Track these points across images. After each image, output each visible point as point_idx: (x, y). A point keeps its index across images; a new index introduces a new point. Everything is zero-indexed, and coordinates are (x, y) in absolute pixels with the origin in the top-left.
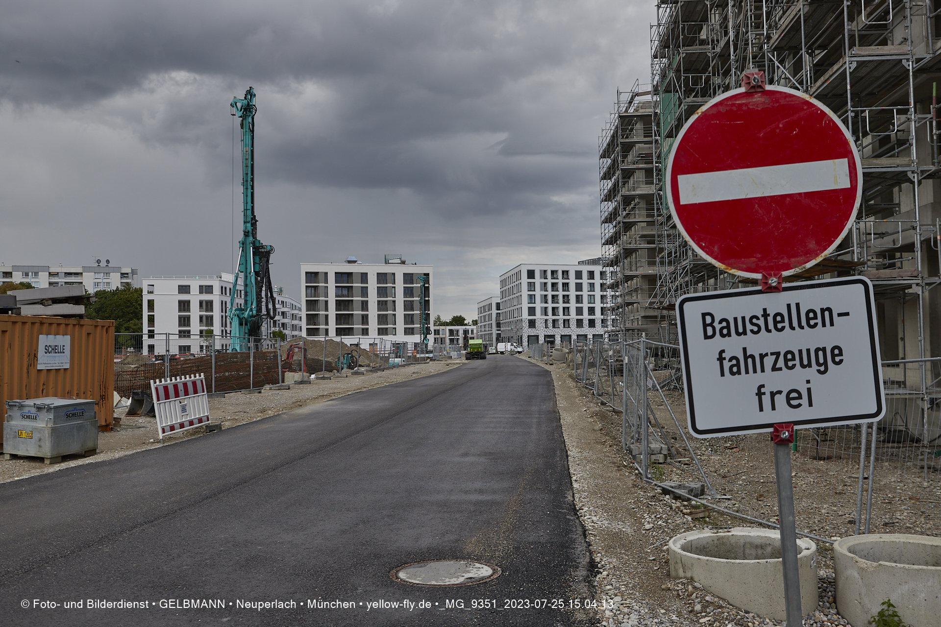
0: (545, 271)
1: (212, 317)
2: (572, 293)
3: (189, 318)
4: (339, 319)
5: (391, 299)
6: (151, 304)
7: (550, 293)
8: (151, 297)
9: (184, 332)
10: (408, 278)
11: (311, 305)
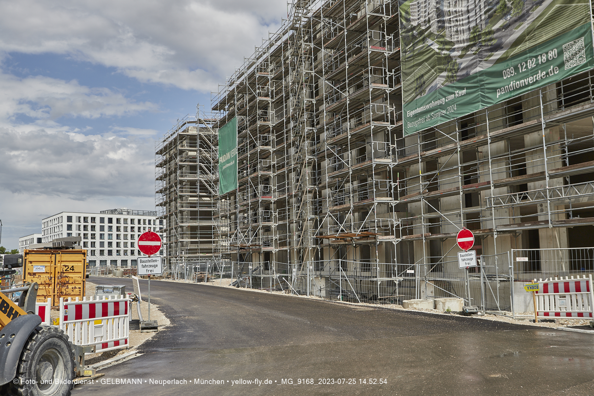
0: (80, 217)
2: (98, 232)
7: (82, 232)
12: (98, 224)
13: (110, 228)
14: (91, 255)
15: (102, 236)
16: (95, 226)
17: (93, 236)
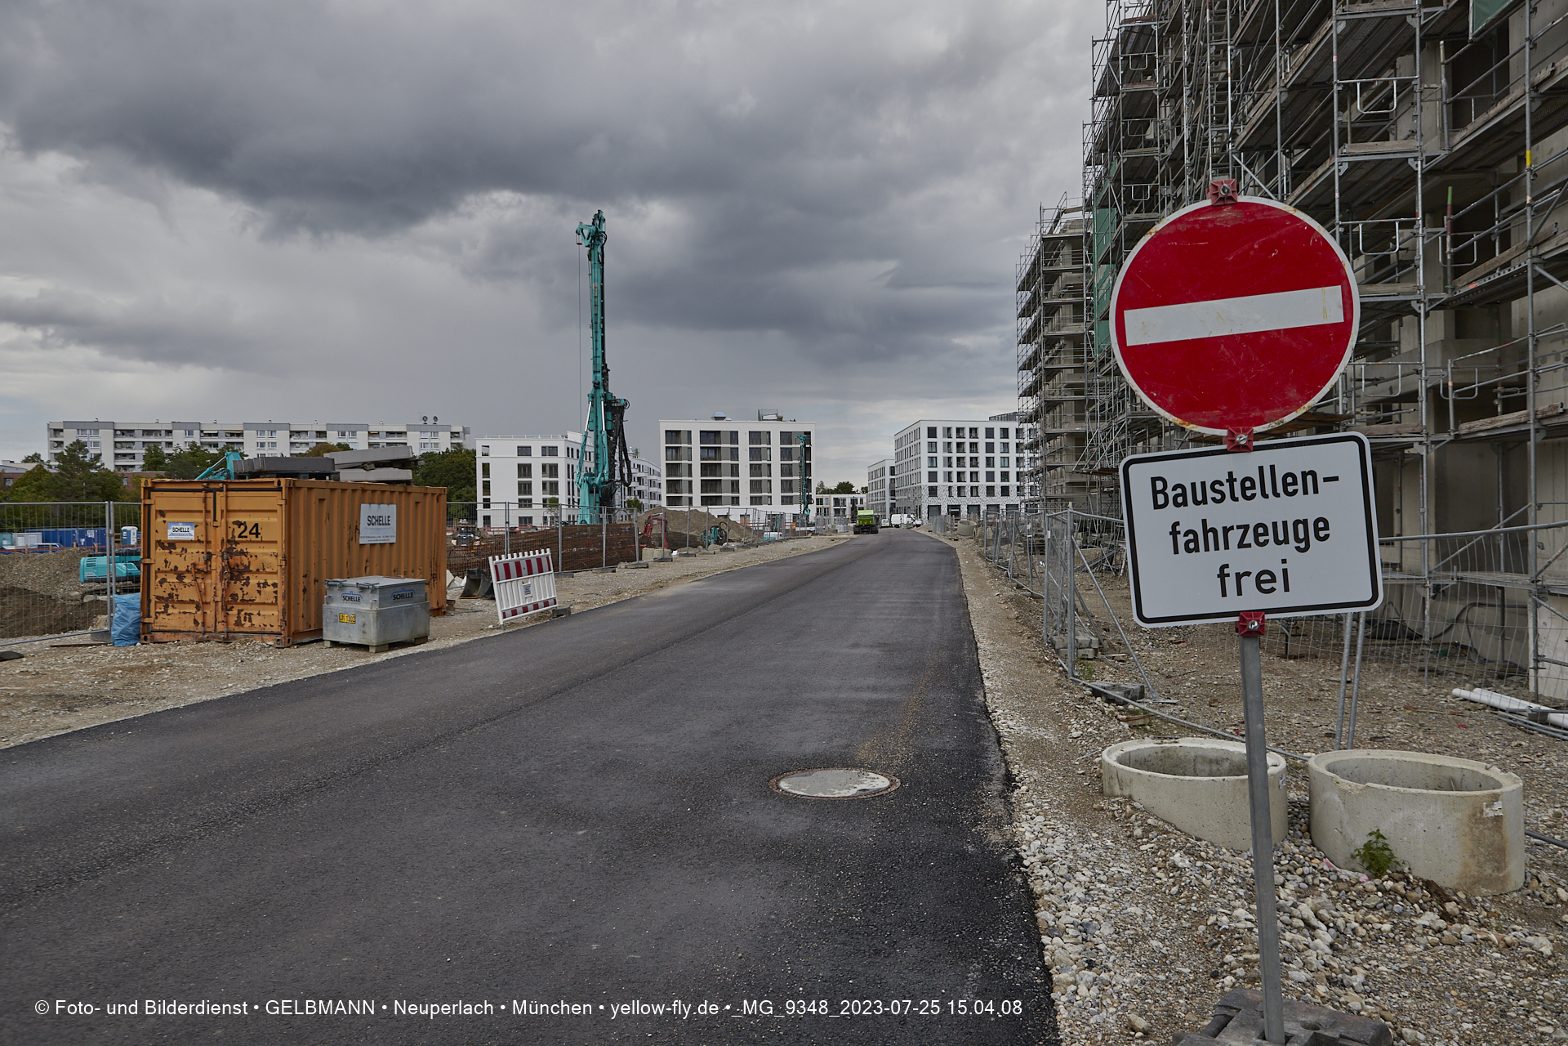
0: (949, 429)
1: (557, 483)
2: (982, 455)
3: (530, 484)
4: (705, 485)
5: (766, 462)
6: (486, 468)
7: (955, 455)
8: (486, 460)
9: (525, 500)
10: (786, 437)
11: (672, 469)
12: (982, 441)
13: (1006, 446)
14: (972, 495)
15: (990, 462)
16: (976, 443)
17: (974, 462)
